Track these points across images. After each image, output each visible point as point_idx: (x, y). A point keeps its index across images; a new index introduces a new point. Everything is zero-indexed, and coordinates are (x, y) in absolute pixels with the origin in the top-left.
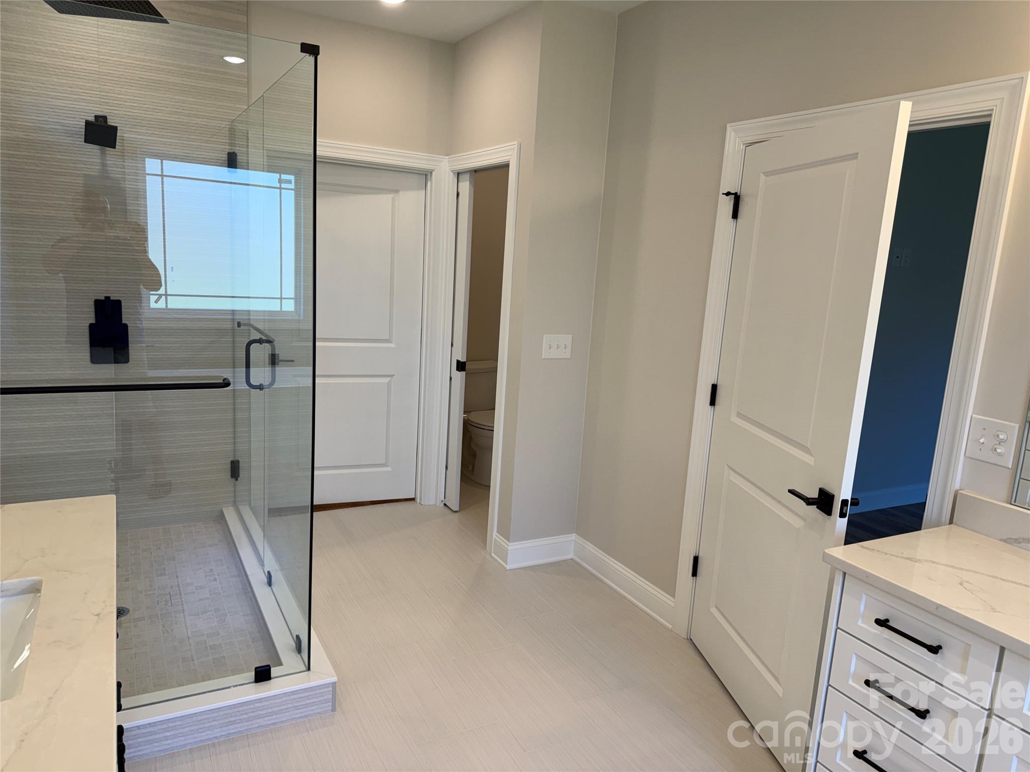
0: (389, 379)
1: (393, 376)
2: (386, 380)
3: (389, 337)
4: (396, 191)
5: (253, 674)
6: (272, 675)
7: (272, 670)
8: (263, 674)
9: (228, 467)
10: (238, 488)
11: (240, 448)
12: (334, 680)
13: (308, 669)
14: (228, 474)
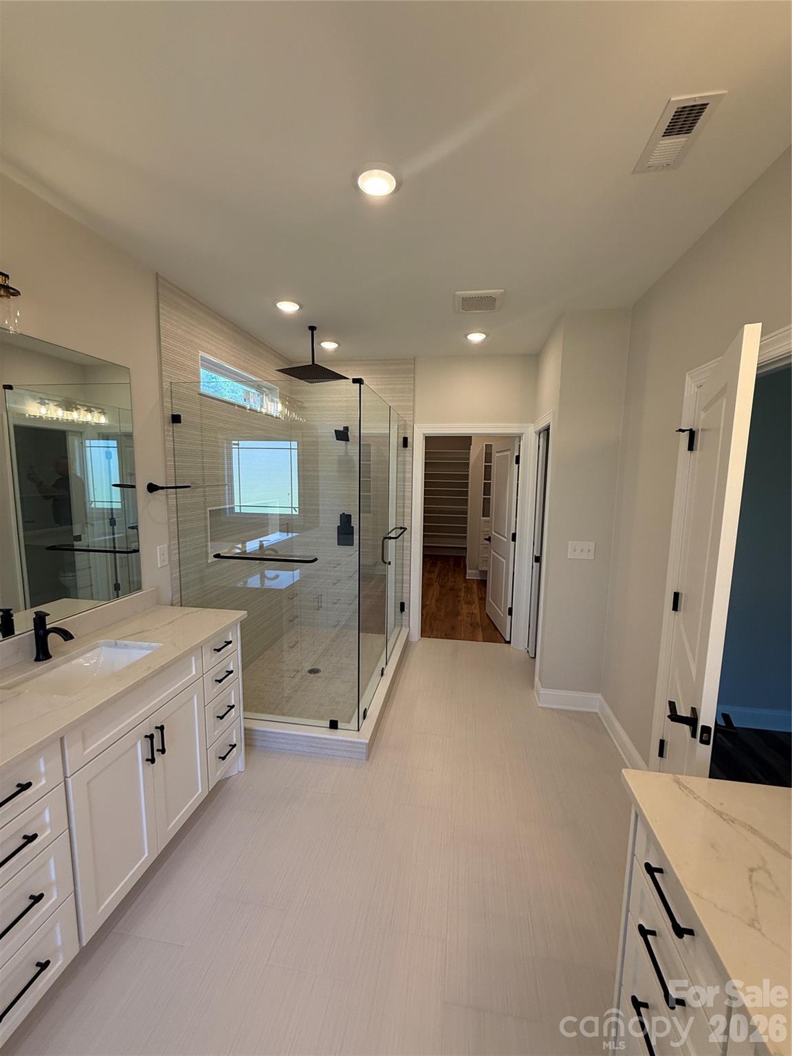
5: (329, 723)
6: (339, 727)
7: (339, 724)
8: (334, 725)
9: (399, 605)
10: (404, 618)
11: (405, 595)
12: (367, 741)
13: (358, 730)
14: (398, 609)
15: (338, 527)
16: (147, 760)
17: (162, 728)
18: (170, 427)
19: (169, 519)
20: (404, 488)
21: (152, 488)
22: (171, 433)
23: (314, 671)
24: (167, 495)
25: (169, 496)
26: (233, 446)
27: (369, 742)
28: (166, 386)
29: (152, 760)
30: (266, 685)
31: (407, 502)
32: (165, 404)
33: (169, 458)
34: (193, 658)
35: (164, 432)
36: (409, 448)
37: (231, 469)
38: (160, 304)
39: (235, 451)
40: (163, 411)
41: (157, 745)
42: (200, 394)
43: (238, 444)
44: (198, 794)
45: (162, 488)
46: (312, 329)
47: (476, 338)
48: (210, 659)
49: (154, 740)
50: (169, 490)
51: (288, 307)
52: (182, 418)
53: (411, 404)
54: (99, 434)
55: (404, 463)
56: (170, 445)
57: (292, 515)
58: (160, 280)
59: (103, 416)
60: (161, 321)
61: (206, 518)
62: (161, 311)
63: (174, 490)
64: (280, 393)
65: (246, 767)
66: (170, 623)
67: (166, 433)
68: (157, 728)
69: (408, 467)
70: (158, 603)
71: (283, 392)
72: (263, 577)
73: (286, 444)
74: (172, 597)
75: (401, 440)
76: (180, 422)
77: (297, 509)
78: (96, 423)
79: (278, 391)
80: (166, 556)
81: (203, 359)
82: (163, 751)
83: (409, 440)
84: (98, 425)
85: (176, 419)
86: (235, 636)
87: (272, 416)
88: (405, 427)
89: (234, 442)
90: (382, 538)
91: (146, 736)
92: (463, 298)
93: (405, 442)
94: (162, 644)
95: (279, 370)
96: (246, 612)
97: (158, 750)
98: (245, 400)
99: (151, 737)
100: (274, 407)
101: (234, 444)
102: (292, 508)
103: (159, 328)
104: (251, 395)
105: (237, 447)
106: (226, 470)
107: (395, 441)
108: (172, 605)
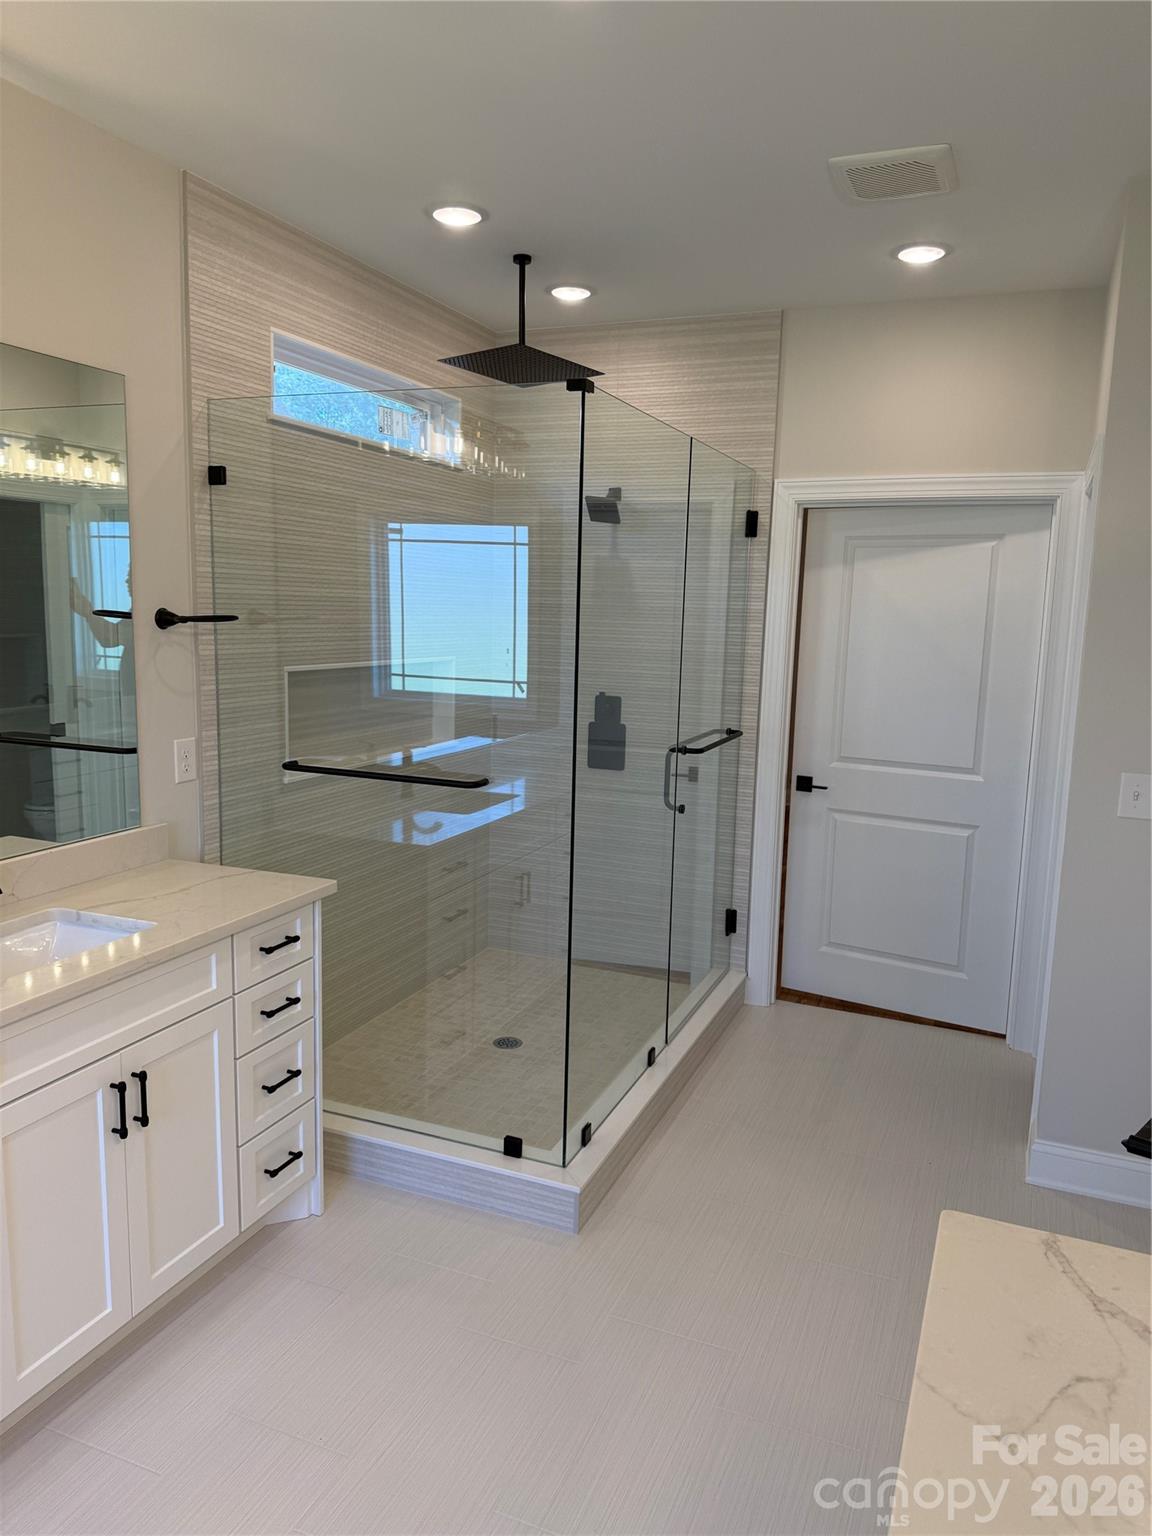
0: (970, 832)
1: (978, 827)
2: (966, 833)
3: (974, 765)
4: (1000, 537)
5: (503, 1141)
6: (524, 1154)
7: (524, 1147)
8: (513, 1148)
9: (723, 916)
10: (733, 947)
11: (738, 893)
12: (577, 1190)
13: (564, 1166)
14: (722, 926)
15: (591, 724)
16: (114, 1131)
17: (142, 1077)
18: (204, 493)
19: (200, 684)
20: (744, 637)
21: (165, 619)
22: (207, 507)
23: (505, 1043)
24: (196, 635)
25: (200, 637)
26: (391, 536)
27: (583, 1191)
28: (199, 406)
29: (122, 1132)
30: (397, 1059)
31: (751, 671)
32: (196, 446)
33: (202, 559)
34: (213, 958)
35: (192, 508)
36: (761, 537)
37: (384, 587)
38: (190, 237)
39: (393, 549)
40: (191, 458)
41: (133, 1108)
42: (274, 422)
43: (400, 531)
44: (216, 1229)
45: (185, 620)
46: (522, 260)
47: (920, 256)
48: (252, 966)
49: (126, 1093)
50: (201, 624)
51: (457, 219)
52: (228, 473)
53: (771, 428)
54: (103, 508)
55: (746, 575)
56: (204, 531)
57: (513, 699)
58: (190, 186)
59: (115, 469)
60: (190, 272)
61: (280, 689)
62: (191, 250)
63: (209, 625)
64: (464, 411)
65: (326, 1206)
66: (185, 889)
67: (196, 506)
68: (134, 1075)
69: (756, 585)
70: (173, 854)
71: (469, 408)
72: (409, 827)
73: (504, 532)
74: (203, 845)
75: (742, 519)
76: (224, 483)
77: (524, 686)
78: (103, 485)
79: (460, 405)
80: (193, 759)
81: (281, 343)
82: (144, 1120)
83: (762, 519)
84: (106, 491)
85: (217, 476)
86: (310, 929)
87: (447, 467)
88: (752, 485)
89: (391, 525)
90: (666, 752)
91: (113, 1086)
92: (850, 172)
93: (751, 524)
94: (155, 923)
95: (445, 361)
96: (335, 881)
97: (136, 1119)
98: (381, 430)
99: (121, 1088)
100: (447, 445)
101: (394, 531)
102: (514, 682)
103: (187, 284)
104: (397, 416)
105: (397, 536)
106: (373, 588)
107: (725, 519)
108: (202, 861)
